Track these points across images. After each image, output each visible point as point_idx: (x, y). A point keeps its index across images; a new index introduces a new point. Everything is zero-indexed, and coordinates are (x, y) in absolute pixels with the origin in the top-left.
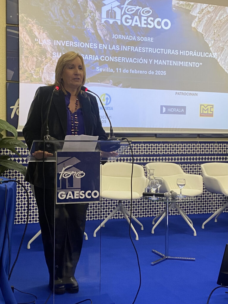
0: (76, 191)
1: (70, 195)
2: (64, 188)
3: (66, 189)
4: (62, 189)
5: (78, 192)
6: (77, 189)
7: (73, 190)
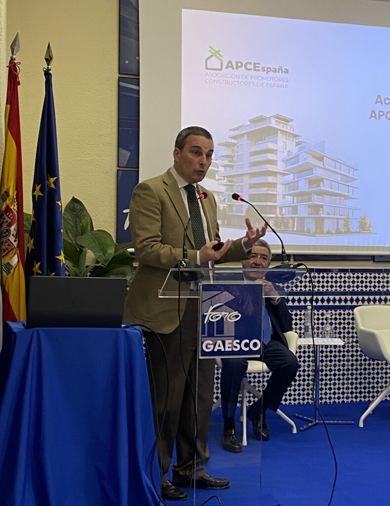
0: (227, 340)
1: (219, 346)
2: (211, 335)
3: (214, 336)
4: (208, 336)
5: (231, 341)
6: (229, 337)
7: (223, 339)
